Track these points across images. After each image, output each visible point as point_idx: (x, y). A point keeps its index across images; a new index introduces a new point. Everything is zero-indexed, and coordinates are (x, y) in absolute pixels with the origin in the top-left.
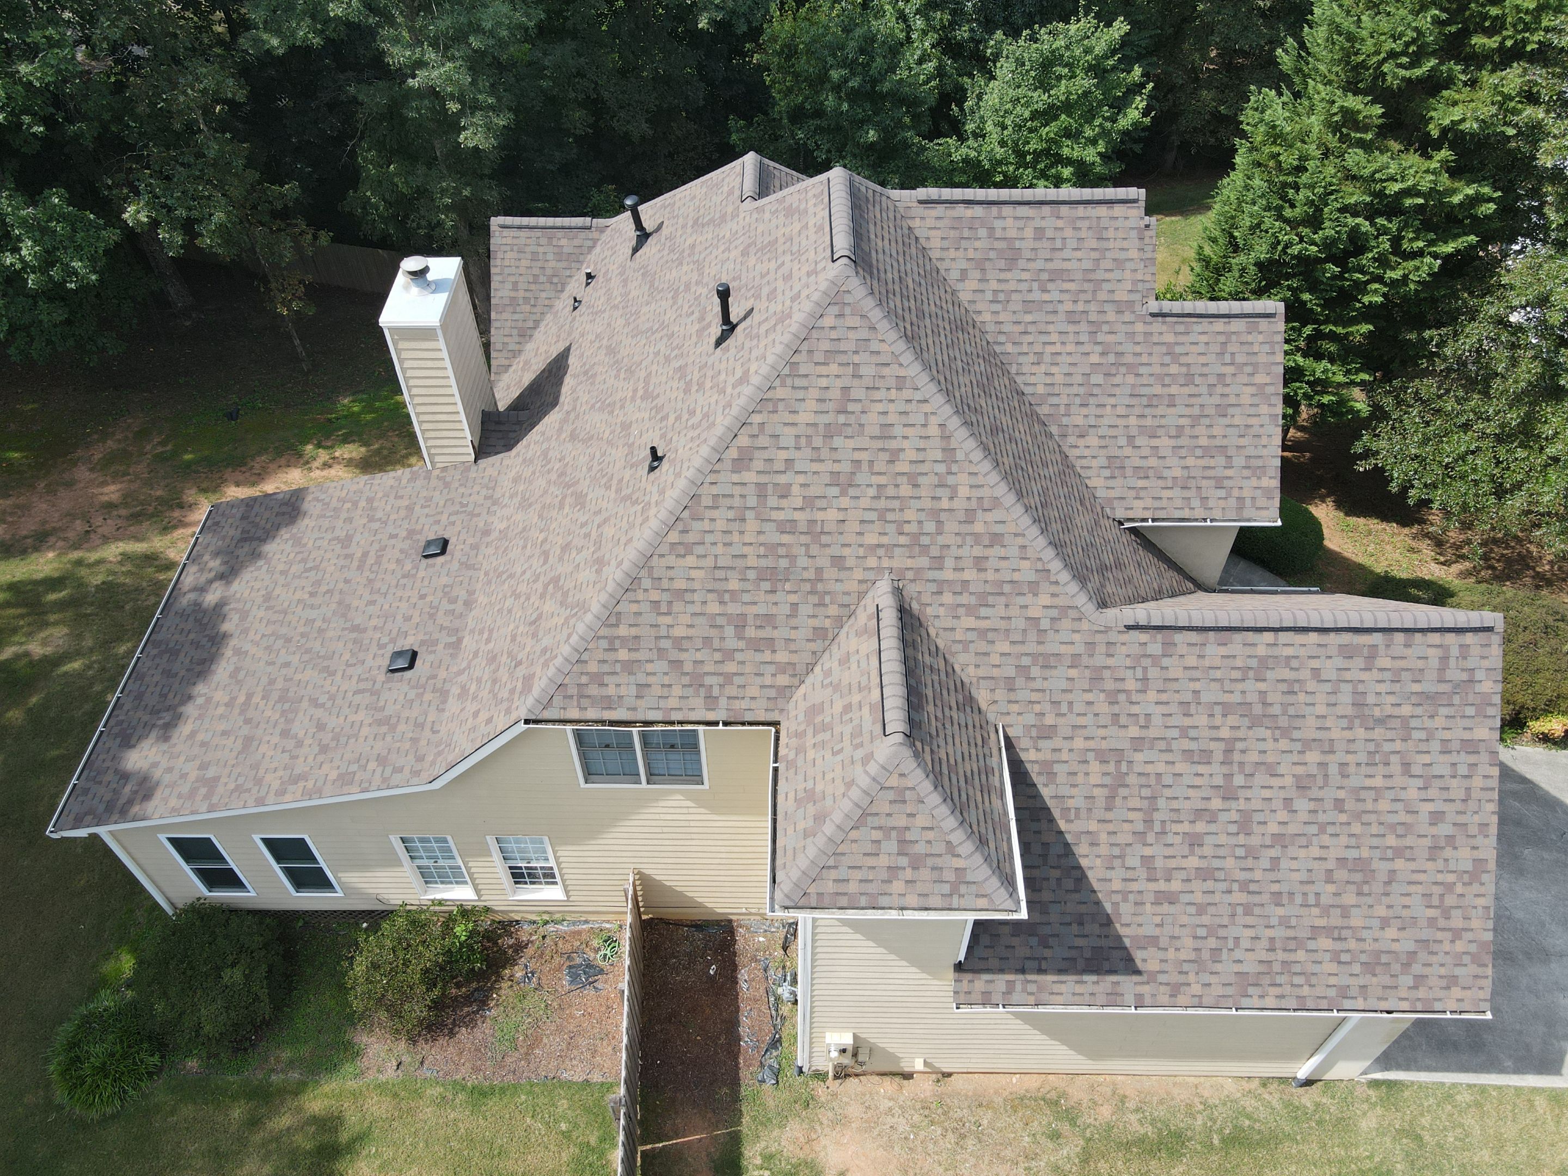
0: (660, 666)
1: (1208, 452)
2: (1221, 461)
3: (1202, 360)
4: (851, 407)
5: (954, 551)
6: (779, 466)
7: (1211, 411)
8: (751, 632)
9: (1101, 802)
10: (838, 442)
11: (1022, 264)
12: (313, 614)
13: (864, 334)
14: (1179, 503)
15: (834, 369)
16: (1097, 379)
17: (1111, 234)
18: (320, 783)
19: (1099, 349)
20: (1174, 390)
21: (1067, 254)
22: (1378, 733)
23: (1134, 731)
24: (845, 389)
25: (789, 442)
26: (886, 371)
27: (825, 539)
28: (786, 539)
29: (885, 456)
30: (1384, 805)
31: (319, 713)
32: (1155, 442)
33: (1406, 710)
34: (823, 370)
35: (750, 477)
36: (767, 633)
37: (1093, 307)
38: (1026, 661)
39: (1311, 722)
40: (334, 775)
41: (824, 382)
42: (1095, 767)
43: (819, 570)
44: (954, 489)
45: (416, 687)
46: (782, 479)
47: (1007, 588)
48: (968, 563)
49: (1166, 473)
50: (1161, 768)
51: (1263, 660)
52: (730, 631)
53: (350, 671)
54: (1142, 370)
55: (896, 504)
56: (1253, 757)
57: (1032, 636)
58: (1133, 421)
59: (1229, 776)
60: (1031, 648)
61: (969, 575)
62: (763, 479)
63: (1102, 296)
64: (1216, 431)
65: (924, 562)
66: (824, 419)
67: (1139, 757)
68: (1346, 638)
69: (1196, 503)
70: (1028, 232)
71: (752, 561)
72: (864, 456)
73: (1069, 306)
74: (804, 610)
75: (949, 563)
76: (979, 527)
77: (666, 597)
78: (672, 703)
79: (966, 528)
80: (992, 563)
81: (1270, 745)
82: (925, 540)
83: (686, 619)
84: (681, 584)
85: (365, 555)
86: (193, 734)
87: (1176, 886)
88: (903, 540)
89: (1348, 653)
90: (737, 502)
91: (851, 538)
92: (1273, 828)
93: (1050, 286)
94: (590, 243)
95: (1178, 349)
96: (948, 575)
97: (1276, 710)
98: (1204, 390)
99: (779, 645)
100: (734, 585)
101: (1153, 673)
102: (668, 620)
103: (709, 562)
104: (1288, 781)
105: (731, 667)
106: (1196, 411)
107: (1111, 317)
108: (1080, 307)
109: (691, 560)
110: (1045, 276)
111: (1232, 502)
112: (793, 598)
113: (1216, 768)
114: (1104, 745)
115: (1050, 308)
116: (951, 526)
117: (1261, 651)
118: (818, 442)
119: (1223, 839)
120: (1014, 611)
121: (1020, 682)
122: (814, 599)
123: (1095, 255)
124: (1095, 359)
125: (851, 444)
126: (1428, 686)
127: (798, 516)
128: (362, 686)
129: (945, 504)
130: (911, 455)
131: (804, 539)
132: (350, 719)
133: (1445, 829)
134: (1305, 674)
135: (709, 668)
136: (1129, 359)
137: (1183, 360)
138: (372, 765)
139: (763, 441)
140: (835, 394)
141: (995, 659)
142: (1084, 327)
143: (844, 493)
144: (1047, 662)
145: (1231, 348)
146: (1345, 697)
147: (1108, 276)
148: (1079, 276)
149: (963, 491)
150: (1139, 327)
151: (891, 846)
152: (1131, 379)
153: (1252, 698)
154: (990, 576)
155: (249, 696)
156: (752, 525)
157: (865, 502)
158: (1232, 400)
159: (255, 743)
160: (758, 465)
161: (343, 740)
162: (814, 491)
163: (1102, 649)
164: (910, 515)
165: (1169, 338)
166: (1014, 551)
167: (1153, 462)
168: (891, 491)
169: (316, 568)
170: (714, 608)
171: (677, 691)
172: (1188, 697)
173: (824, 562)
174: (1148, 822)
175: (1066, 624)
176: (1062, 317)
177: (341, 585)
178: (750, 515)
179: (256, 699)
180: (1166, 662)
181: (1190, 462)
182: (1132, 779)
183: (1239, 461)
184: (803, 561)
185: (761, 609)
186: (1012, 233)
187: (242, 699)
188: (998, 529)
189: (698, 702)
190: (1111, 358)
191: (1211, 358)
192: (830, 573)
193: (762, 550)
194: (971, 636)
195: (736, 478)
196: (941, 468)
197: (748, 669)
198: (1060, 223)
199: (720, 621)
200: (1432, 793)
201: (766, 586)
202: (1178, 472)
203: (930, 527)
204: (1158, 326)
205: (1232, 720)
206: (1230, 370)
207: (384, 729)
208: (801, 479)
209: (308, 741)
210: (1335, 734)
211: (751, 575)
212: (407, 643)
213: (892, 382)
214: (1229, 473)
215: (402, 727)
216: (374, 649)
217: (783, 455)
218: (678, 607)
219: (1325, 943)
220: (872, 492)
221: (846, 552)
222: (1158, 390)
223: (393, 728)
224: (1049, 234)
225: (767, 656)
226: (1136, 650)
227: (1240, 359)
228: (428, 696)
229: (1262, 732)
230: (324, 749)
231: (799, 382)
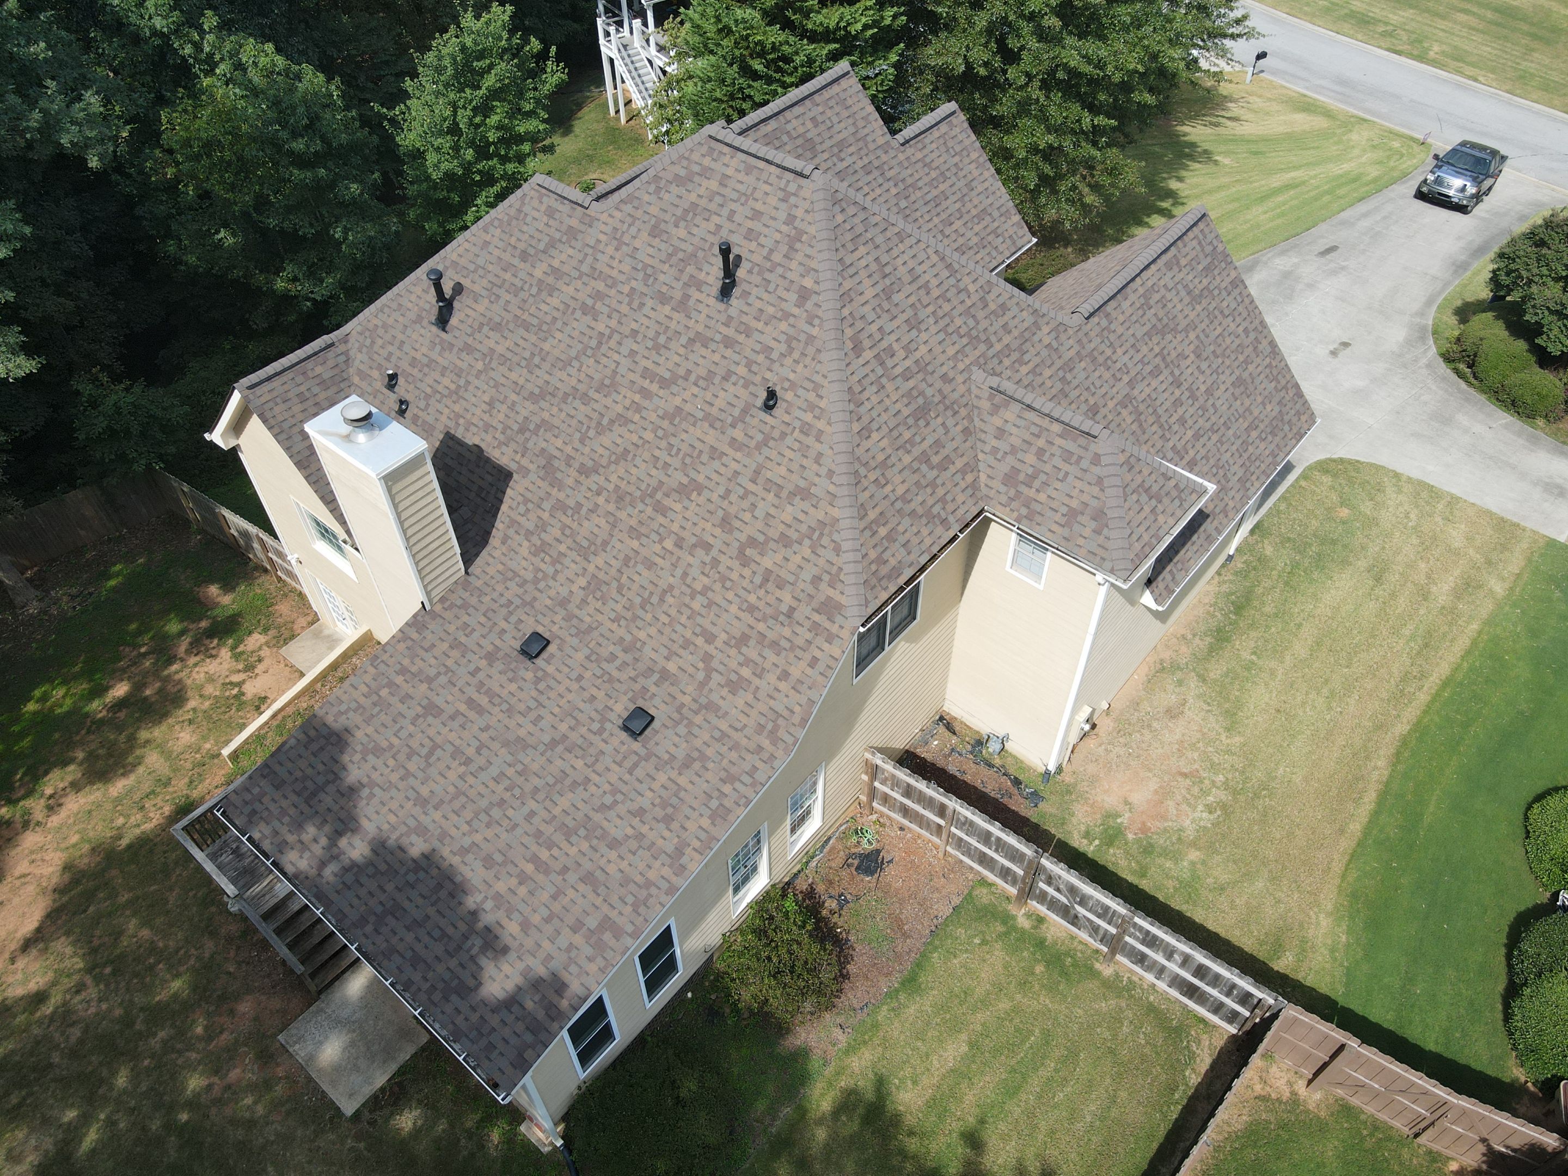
0: (906, 522)
1: (979, 217)
2: (988, 219)
3: (942, 160)
4: (888, 270)
5: (991, 330)
6: (877, 336)
7: (965, 190)
8: (935, 460)
9: (1139, 432)
10: (896, 298)
11: (819, 148)
12: (494, 771)
13: (862, 216)
14: (987, 259)
15: (862, 250)
16: (903, 204)
17: (849, 102)
18: (703, 836)
19: (891, 183)
20: (942, 187)
21: (837, 128)
22: (1204, 302)
23: (1126, 379)
24: (877, 259)
25: (871, 316)
26: (888, 234)
27: (930, 368)
28: (911, 383)
29: (922, 292)
30: (1228, 341)
31: (622, 809)
32: (954, 227)
33: (1205, 282)
34: (858, 254)
35: (868, 355)
36: (943, 453)
37: (872, 157)
38: (1061, 373)
39: (1180, 316)
40: (705, 822)
41: (863, 263)
42: (1125, 413)
43: (940, 391)
44: (965, 289)
45: (677, 723)
46: (884, 344)
47: (1027, 335)
48: (1001, 332)
49: (971, 243)
50: (1147, 390)
51: (1143, 295)
52: (924, 468)
53: (599, 767)
54: (920, 184)
55: (947, 320)
56: (1174, 354)
57: (1055, 356)
58: (936, 220)
59: (1172, 373)
60: (1059, 363)
61: (1007, 339)
62: (875, 351)
63: (872, 146)
64: (976, 202)
65: (982, 347)
66: (879, 288)
67: (1136, 392)
69: (994, 253)
70: (809, 125)
71: (906, 412)
72: (913, 299)
73: (860, 164)
74: (950, 423)
75: (993, 339)
76: (992, 306)
77: (878, 473)
78: (928, 541)
79: (987, 311)
80: (1012, 324)
81: (1175, 342)
82: (974, 333)
83: (898, 479)
84: (880, 457)
85: (470, 702)
86: (525, 926)
87: (1192, 453)
88: (965, 341)
89: (1169, 266)
90: (872, 377)
91: (942, 358)
92: (1203, 388)
93: (843, 155)
94: (343, 358)
95: (928, 160)
96: (998, 347)
97: (1165, 320)
98: (954, 179)
99: (953, 455)
100: (907, 435)
101: (1112, 337)
102: (889, 488)
103: (885, 430)
104: (1192, 356)
105: (940, 492)
106: (959, 195)
107: (884, 158)
108: (866, 161)
109: (875, 436)
110: (836, 150)
111: (1008, 241)
112: (940, 420)
113: (1166, 372)
114: (1120, 397)
115: (851, 170)
116: (981, 315)
117: (1141, 291)
118: (886, 306)
119: (1191, 411)
120: (1038, 347)
121: (1067, 388)
122: (949, 413)
123: (850, 121)
124: (894, 191)
125: (901, 295)
126: (1205, 263)
127: (908, 363)
128: (628, 764)
129: (969, 303)
130: (934, 282)
131: (920, 376)
132: (656, 786)
133: (1252, 336)
134: (1163, 291)
135: (930, 501)
136: (910, 181)
137: (934, 165)
138: (727, 789)
139: (859, 325)
140: (874, 266)
141: (1049, 383)
142: (876, 173)
143: (919, 331)
144: (1069, 367)
145: (950, 144)
146: (1183, 293)
147: (866, 131)
148: (851, 140)
149: (972, 288)
150: (901, 157)
151: (1144, 498)
152: (919, 194)
153: (1154, 321)
154: (1016, 333)
155: (535, 859)
156: (890, 387)
157: (934, 329)
158: (970, 177)
159: (598, 873)
160: (867, 343)
161: (674, 801)
162: (905, 340)
163: (1085, 340)
164: (958, 322)
165: (919, 155)
166: (1015, 310)
167: (961, 241)
168: (940, 313)
169: (435, 746)
170: (907, 459)
171: (925, 532)
172: (1132, 341)
173: (939, 384)
174: (1161, 426)
175: (1063, 337)
176: (861, 172)
177: (484, 736)
178: (884, 381)
179: (544, 855)
180: (1113, 327)
181: (977, 228)
182: (1142, 407)
183: (996, 214)
184: (929, 391)
185: (930, 441)
186: (801, 130)
187: (529, 868)
188: (1001, 300)
189: (939, 530)
190: (901, 186)
191: (945, 156)
192: (947, 389)
193: (905, 400)
194: (1031, 377)
195: (861, 361)
196: (952, 281)
197: (949, 485)
198: (820, 109)
199: (915, 465)
200: (1238, 320)
201: (922, 423)
202: (975, 240)
203: (971, 323)
204: (909, 151)
205: (1156, 339)
206: (957, 159)
207: (697, 765)
208: (893, 337)
209: (644, 829)
210: (1192, 315)
211: (911, 421)
212: (622, 708)
213: (895, 240)
214: (996, 224)
215: (709, 752)
216: (596, 739)
217: (874, 328)
218: (889, 473)
219: (1254, 434)
220: (931, 320)
221: (944, 369)
222: (935, 192)
223: (703, 757)
224: (820, 119)
225: (952, 469)
226: (1097, 330)
227: (958, 148)
228: (698, 719)
229: (1169, 337)
230: (668, 820)
231: (851, 271)
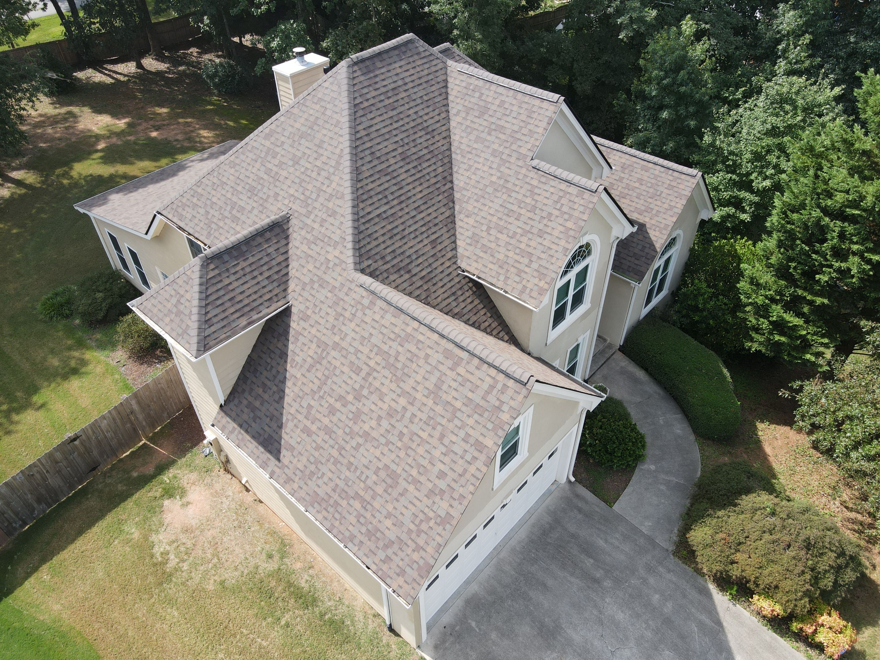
0: (202, 211)
1: (522, 253)
2: (526, 261)
3: (546, 201)
4: (316, 128)
5: (316, 212)
6: (279, 143)
7: (535, 231)
8: (234, 212)
9: (307, 366)
10: (303, 141)
11: (486, 117)
13: (335, 95)
14: (494, 274)
15: (317, 107)
16: (490, 190)
17: (535, 116)
19: (499, 174)
20: (523, 211)
21: (509, 119)
22: (439, 409)
23: (337, 339)
24: (317, 118)
25: (286, 134)
26: (335, 116)
27: (277, 183)
28: (266, 177)
29: (315, 155)
30: (421, 450)
32: (499, 235)
33: (458, 404)
34: (314, 106)
35: (267, 143)
36: (238, 215)
37: (507, 151)
38: (315, 279)
39: (411, 382)
41: (311, 112)
42: (314, 346)
43: (269, 196)
44: (331, 182)
46: (278, 149)
47: (326, 240)
48: (318, 220)
49: (496, 255)
50: (338, 364)
51: (409, 335)
52: (228, 208)
54: (514, 194)
55: (308, 179)
56: (377, 384)
57: (323, 268)
58: (495, 219)
59: (362, 387)
60: (320, 273)
61: (316, 226)
62: (272, 147)
63: (514, 147)
64: (532, 243)
65: (303, 211)
66: (304, 129)
67: (333, 353)
68: (451, 346)
69: (502, 278)
70: (497, 102)
71: (250, 181)
72: (308, 152)
73: (496, 146)
74: (255, 212)
75: (312, 217)
76: (330, 205)
77: (218, 182)
78: (198, 229)
79: (326, 203)
80: (326, 225)
81: (387, 382)
82: (310, 201)
83: (219, 195)
84: (224, 180)
87: (314, 428)
88: (302, 197)
89: (447, 354)
90: (258, 152)
91: (285, 187)
92: (366, 427)
93: (493, 133)
95: (537, 191)
96: (309, 222)
97: (399, 365)
98: (537, 218)
99: (240, 222)
100: (239, 188)
101: (359, 314)
102: (213, 192)
103: (237, 174)
104: (385, 407)
105: (221, 224)
106: (528, 228)
107: (513, 160)
108: (501, 149)
109: (232, 171)
110: (493, 127)
111: (520, 287)
112: (255, 205)
113: (359, 379)
114: (323, 338)
115: (487, 144)
116: (321, 200)
117: (409, 330)
118: (296, 138)
119: (343, 418)
120: (323, 252)
121: (308, 288)
122: (261, 208)
123: (522, 124)
124: (494, 179)
125: (307, 144)
126: (476, 398)
127: (275, 169)
129: (324, 188)
130: (324, 159)
131: (271, 180)
133: (442, 484)
134: (422, 354)
135: (215, 220)
136: (510, 185)
137: (536, 197)
139: (279, 130)
140: (312, 119)
141: (305, 271)
142: (497, 160)
143: (293, 166)
144: (323, 284)
145: (563, 201)
146: (433, 379)
147: (523, 138)
148: (508, 132)
149: (334, 185)
150: (524, 171)
151: (174, 301)
152: (505, 197)
153: (393, 352)
154: (323, 230)
155: (155, 193)
156: (258, 165)
157: (298, 173)
158: (549, 230)
159: (136, 205)
160: (273, 139)
162: (284, 160)
163: (345, 289)
164: (310, 187)
165: (535, 182)
166: (337, 223)
167: (493, 245)
168: (309, 173)
170: (229, 195)
171: (202, 224)
172: (366, 335)
173: (271, 193)
174: (320, 388)
175: (338, 269)
176: (490, 151)
178: (260, 160)
180: (367, 311)
181: (511, 254)
182: (324, 362)
183: (535, 266)
184: (265, 190)
185: (242, 204)
186: (490, 99)
187: (153, 193)
188: (338, 209)
189: (205, 233)
190: (502, 182)
191: (549, 202)
192: (271, 200)
193: (255, 178)
194: (302, 255)
195: (263, 142)
196: (332, 170)
197: (226, 228)
198: (514, 102)
199: (229, 202)
200: (447, 460)
201: (249, 194)
202: (501, 257)
203: (314, 196)
204: (533, 174)
205: (378, 359)
206: (556, 213)
208: (283, 152)
210: (419, 396)
211: (247, 187)
213: (334, 122)
214: (527, 270)
217: (283, 139)
218: (219, 189)
219: (357, 505)
220: (303, 170)
221: (281, 193)
222: (515, 208)
224: (506, 106)
225: (233, 225)
226: (357, 297)
227: (565, 209)
229: (386, 373)
231: (304, 109)
